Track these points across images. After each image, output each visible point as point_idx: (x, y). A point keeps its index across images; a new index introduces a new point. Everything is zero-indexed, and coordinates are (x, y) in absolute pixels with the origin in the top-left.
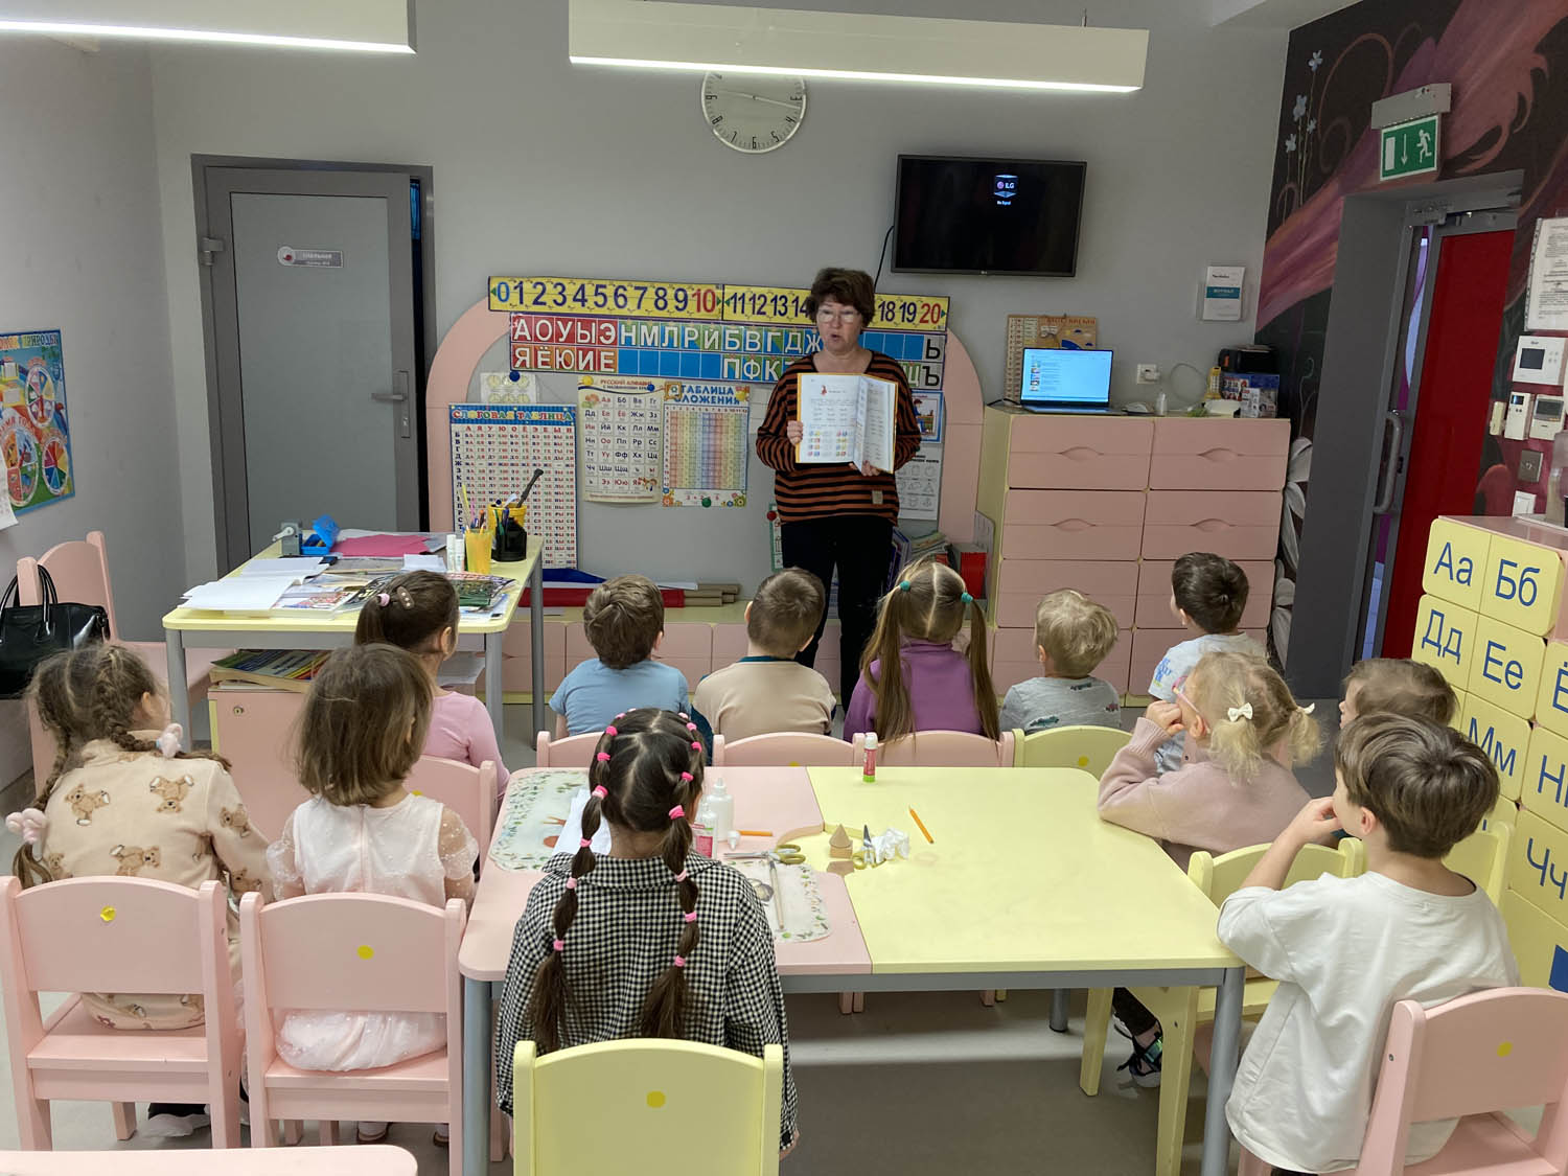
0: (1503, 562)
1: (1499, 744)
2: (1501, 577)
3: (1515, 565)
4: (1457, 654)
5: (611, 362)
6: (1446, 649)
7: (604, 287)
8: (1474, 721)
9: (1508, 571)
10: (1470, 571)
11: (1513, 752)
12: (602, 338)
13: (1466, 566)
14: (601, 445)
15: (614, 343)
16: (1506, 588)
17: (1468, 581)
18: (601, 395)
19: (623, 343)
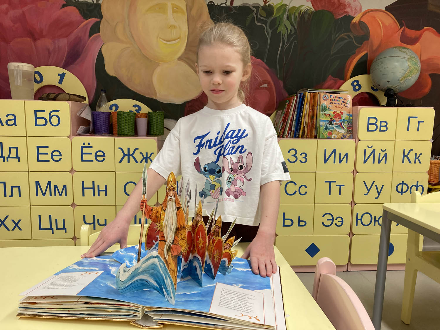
0: (36, 112)
1: (56, 187)
2: (36, 118)
3: (44, 111)
4: (18, 157)
6: (9, 157)
8: (37, 183)
9: (39, 114)
10: (15, 119)
11: (65, 187)
13: (12, 117)
16: (41, 122)
17: (15, 124)
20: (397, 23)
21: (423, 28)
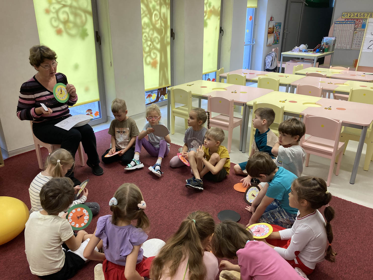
5: (360, 26)
7: (361, 14)
12: (360, 22)
14: (356, 40)
15: (361, 23)
18: (358, 32)
19: (363, 23)
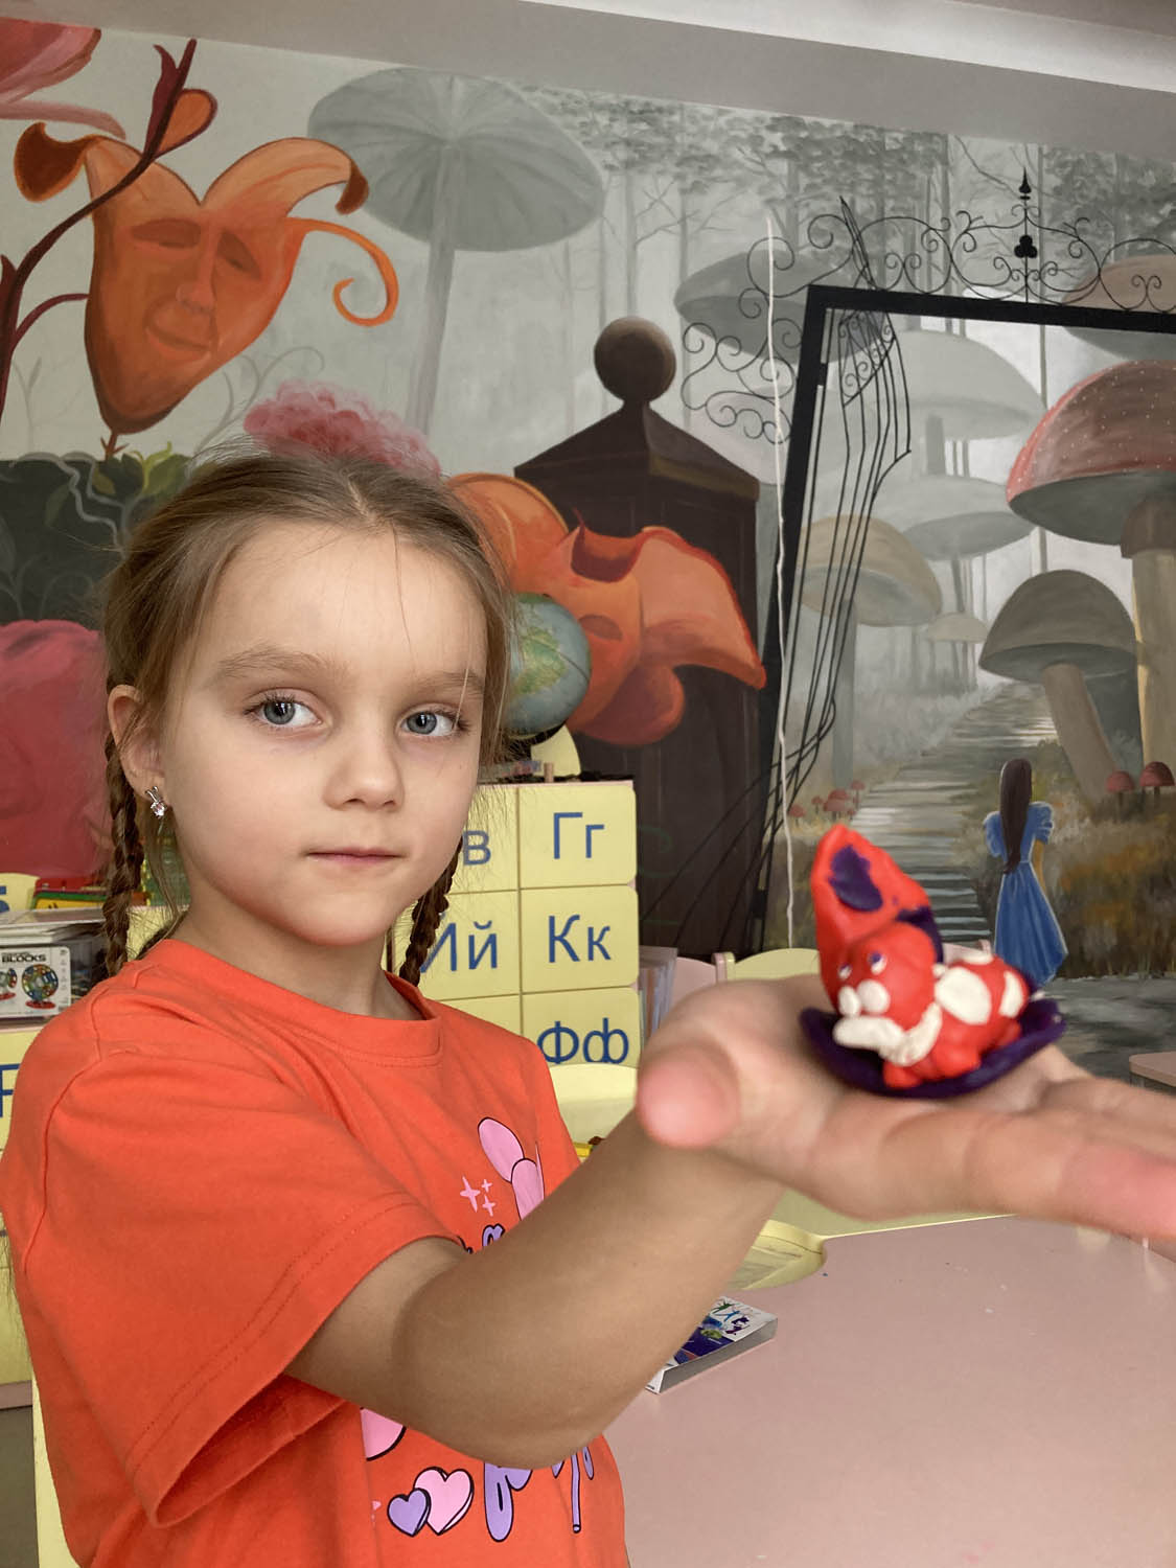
20: (555, 516)
21: (639, 530)
